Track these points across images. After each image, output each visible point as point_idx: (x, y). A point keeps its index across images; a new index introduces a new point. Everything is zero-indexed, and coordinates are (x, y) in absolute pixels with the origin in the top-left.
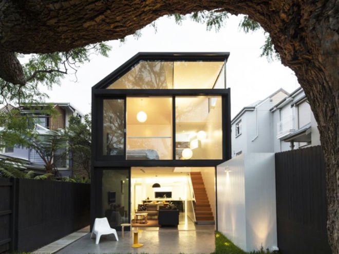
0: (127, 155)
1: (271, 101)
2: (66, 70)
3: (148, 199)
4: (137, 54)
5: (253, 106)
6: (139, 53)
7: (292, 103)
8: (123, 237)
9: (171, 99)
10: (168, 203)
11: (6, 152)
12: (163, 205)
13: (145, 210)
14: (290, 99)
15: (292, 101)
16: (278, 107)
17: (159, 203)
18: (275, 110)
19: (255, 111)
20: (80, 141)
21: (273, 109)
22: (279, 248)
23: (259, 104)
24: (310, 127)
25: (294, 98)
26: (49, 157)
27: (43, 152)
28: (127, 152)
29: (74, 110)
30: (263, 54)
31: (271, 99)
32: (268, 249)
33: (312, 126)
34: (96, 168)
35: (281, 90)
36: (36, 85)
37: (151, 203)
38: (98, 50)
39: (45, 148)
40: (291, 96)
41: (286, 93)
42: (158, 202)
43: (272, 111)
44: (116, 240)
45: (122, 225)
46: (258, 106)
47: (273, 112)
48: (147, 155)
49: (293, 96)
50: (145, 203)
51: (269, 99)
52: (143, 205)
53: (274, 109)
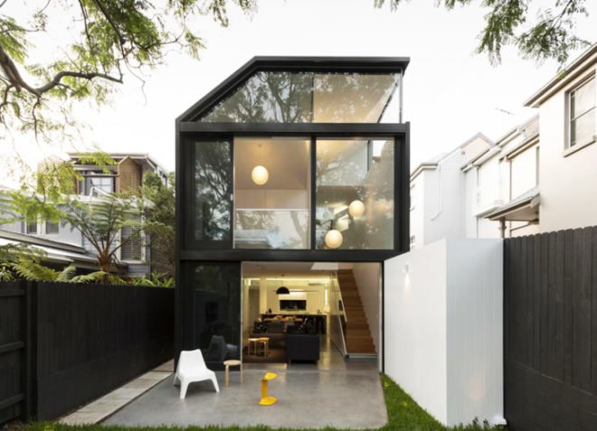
0: (234, 239)
1: (463, 153)
2: (121, 75)
3: (270, 311)
4: (252, 60)
5: (435, 162)
6: (255, 57)
7: (499, 157)
8: (227, 383)
9: (308, 143)
10: (301, 320)
11: (47, 232)
12: (293, 324)
13: (265, 331)
14: (497, 148)
15: (500, 152)
16: (476, 163)
17: (287, 318)
18: (471, 169)
19: (438, 170)
20: (160, 216)
21: (466, 166)
22: (508, 421)
23: (443, 158)
24: (538, 195)
25: (502, 147)
26: (105, 243)
27: (94, 232)
28: (234, 236)
29: (156, 166)
30: (483, 47)
31: (464, 149)
32: (486, 422)
33: (541, 193)
34: (183, 262)
35: (480, 135)
36: (71, 106)
37: (275, 318)
38: (184, 48)
39: (98, 226)
40: (498, 144)
41: (487, 141)
42: (285, 316)
43: (465, 170)
44: (215, 391)
45: (225, 363)
46: (442, 161)
47: (466, 172)
48: (267, 242)
49: (501, 143)
50: (266, 320)
51: (459, 150)
52: (262, 324)
53: (469, 167)
